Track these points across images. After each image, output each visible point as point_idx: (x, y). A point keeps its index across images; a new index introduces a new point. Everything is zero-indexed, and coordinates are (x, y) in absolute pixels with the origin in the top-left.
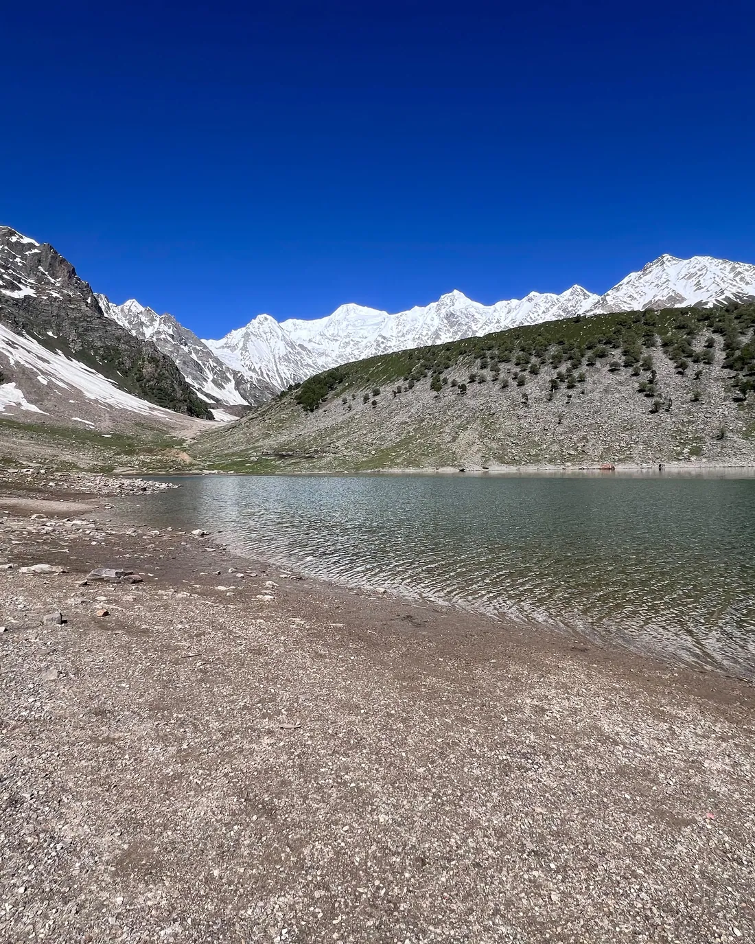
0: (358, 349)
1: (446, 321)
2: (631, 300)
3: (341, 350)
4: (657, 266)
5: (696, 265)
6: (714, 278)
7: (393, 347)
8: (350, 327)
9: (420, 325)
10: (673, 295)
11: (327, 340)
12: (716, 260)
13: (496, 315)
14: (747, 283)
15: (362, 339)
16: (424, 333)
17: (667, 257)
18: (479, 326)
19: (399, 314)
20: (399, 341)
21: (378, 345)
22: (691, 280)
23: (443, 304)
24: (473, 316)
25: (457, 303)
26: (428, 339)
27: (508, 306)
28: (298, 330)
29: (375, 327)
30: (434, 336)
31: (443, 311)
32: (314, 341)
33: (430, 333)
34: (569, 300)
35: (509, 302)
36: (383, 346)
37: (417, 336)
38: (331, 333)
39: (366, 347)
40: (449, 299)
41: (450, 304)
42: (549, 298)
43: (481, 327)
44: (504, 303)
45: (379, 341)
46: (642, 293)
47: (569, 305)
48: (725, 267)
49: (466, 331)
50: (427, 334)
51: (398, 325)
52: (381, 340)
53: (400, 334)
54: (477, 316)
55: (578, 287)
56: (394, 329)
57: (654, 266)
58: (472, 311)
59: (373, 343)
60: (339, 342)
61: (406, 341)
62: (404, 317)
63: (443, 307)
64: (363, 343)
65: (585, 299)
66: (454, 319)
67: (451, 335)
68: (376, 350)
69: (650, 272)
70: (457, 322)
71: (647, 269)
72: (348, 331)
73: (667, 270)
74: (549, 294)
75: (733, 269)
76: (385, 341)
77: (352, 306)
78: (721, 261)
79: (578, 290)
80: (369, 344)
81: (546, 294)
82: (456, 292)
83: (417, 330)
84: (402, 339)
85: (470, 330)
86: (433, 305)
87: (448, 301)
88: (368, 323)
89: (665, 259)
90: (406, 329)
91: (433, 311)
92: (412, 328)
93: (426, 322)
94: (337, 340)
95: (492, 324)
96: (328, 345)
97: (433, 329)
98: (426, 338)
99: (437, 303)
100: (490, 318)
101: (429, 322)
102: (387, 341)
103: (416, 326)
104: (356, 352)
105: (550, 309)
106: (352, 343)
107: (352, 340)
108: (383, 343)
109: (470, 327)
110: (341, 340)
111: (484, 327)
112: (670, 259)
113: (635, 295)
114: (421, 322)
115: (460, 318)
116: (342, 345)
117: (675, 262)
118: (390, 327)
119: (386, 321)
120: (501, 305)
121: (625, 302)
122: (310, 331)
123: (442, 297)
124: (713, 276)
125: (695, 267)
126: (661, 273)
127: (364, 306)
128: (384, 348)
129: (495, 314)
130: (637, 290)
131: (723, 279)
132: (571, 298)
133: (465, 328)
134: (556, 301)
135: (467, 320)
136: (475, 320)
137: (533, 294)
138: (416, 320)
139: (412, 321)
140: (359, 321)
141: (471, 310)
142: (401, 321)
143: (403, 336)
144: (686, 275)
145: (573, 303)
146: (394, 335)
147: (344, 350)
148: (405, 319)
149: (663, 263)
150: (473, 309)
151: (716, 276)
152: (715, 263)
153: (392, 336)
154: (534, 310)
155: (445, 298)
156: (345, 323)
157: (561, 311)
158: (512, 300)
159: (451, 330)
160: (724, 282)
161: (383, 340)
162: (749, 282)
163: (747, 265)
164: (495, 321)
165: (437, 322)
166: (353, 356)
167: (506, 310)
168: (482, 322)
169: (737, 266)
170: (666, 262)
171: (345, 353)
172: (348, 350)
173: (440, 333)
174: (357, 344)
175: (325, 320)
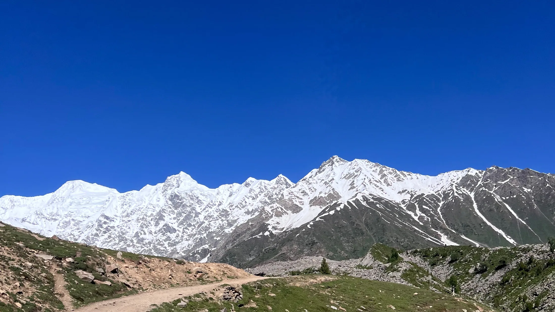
0: (78, 229)
1: (170, 202)
2: (304, 195)
3: (59, 230)
4: (329, 166)
5: (355, 167)
6: (365, 179)
7: (116, 228)
8: (73, 205)
9: (146, 205)
10: (332, 193)
11: (43, 220)
12: (371, 163)
13: (219, 198)
14: (388, 185)
15: (84, 219)
16: (149, 214)
17: (336, 158)
18: (203, 207)
19: (126, 193)
20: (123, 221)
21: (101, 226)
22: (349, 180)
23: (169, 185)
24: (198, 198)
25: (182, 185)
26: (152, 220)
27: (230, 189)
28: (15, 208)
29: (99, 206)
30: (157, 218)
31: (169, 192)
32: (28, 220)
33: (155, 213)
34: (275, 188)
35: (231, 185)
36: (105, 226)
37: (141, 217)
38: (49, 211)
39: (88, 227)
40: (176, 181)
41: (176, 185)
42: (263, 184)
43: (204, 209)
44: (227, 186)
45: (100, 221)
46: (313, 190)
47: (274, 193)
48: (376, 169)
49: (190, 212)
50: (152, 214)
51: (123, 205)
52: (103, 220)
53: (124, 214)
54: (201, 198)
55: (283, 176)
56: (119, 208)
57: (327, 165)
58: (197, 193)
59: (94, 223)
60: (57, 222)
61: (129, 221)
62: (130, 197)
63: (169, 187)
64: (85, 223)
65: (287, 188)
66: (178, 201)
67: (175, 216)
68: (97, 230)
69: (324, 170)
70: (182, 203)
71: (322, 167)
72: (69, 209)
73: (335, 169)
74: (263, 181)
75: (381, 171)
76: (107, 221)
77: (79, 182)
78: (374, 164)
79: (282, 179)
80: (90, 224)
81: (260, 180)
82: (182, 173)
83: (142, 210)
84: (126, 219)
85: (194, 212)
86: (161, 185)
87: (175, 183)
88: (93, 201)
89: (334, 160)
90: (131, 209)
91: (160, 192)
92: (137, 208)
93: (151, 202)
94: (55, 220)
95: (215, 207)
96: (44, 225)
97: (158, 210)
98: (150, 219)
99: (163, 184)
100: (213, 201)
101: (155, 202)
102: (111, 221)
103: (141, 207)
104: (76, 233)
105: (258, 195)
106: (72, 222)
107: (73, 220)
108: (105, 223)
109: (194, 209)
110: (60, 219)
111: (207, 209)
112: (338, 160)
113: (308, 191)
114: (147, 202)
115: (184, 200)
116: (61, 224)
117: (342, 163)
118: (114, 207)
119: (111, 200)
120: (224, 188)
121: (298, 197)
122: (30, 208)
123: (169, 178)
124: (364, 177)
125: (354, 169)
126: (329, 172)
127: (92, 182)
128: (107, 228)
129: (218, 196)
130: (310, 186)
131: (370, 180)
132: (276, 186)
133: (189, 209)
134: (264, 189)
135: (192, 202)
136: (199, 202)
137: (250, 179)
138: (142, 200)
139: (138, 200)
140: (84, 199)
141: (195, 192)
142: (127, 199)
143: (128, 216)
144: (347, 175)
145: (277, 191)
146: (118, 214)
147: (63, 230)
148: (131, 198)
149: (333, 163)
150: (198, 190)
151: (366, 178)
152: (370, 166)
153: (116, 216)
154: (249, 195)
155: (172, 179)
156: (69, 200)
157: (266, 198)
158: (234, 184)
159: (176, 211)
160: (371, 183)
161: (105, 220)
162: (390, 183)
163: (391, 169)
164: (217, 204)
165: (162, 202)
166: (72, 236)
167: (228, 193)
168: (205, 203)
169: (384, 169)
170: (336, 163)
171: (65, 233)
172: (68, 230)
173: (164, 214)
174: (78, 223)
175: (49, 196)
